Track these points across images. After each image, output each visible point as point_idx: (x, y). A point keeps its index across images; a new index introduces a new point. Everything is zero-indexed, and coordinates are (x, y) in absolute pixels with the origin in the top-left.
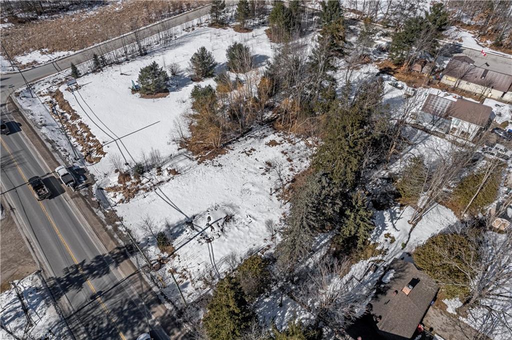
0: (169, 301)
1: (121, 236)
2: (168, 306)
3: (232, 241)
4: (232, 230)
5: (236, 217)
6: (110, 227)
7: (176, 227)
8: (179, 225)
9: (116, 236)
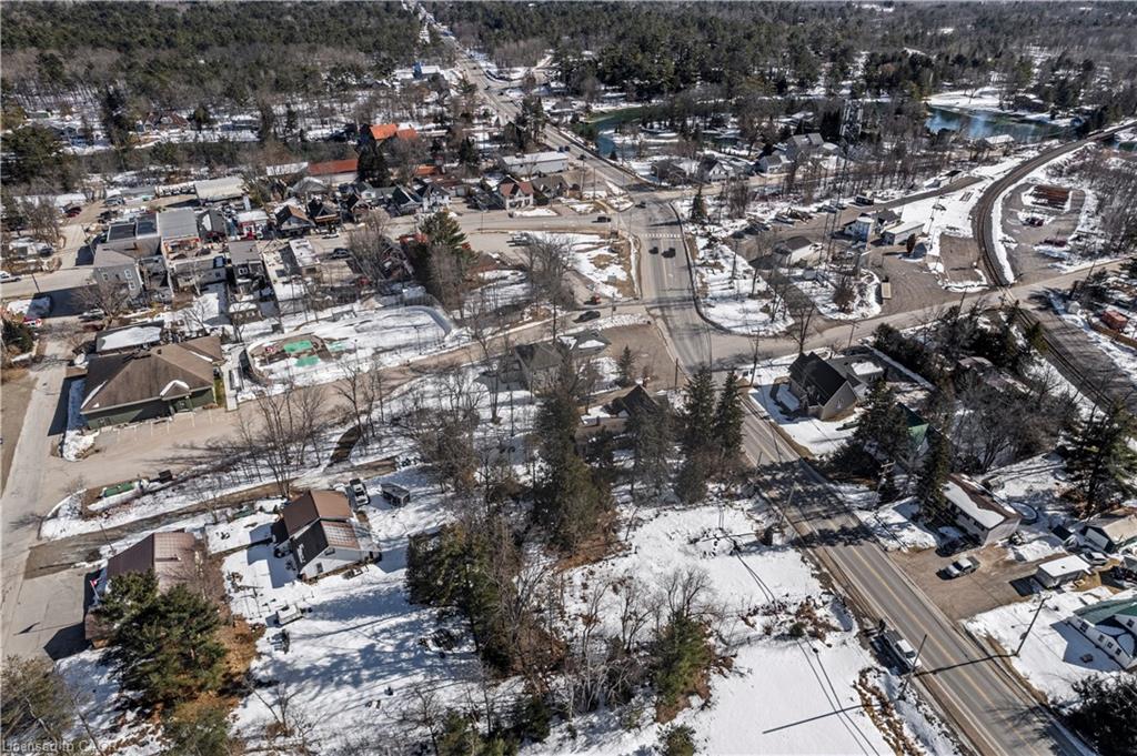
0: (764, 498)
1: (811, 558)
2: (765, 495)
3: (699, 523)
4: (694, 532)
5: (686, 542)
6: (825, 570)
7: (754, 551)
8: (750, 552)
9: (817, 559)
